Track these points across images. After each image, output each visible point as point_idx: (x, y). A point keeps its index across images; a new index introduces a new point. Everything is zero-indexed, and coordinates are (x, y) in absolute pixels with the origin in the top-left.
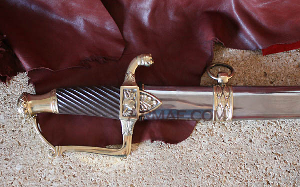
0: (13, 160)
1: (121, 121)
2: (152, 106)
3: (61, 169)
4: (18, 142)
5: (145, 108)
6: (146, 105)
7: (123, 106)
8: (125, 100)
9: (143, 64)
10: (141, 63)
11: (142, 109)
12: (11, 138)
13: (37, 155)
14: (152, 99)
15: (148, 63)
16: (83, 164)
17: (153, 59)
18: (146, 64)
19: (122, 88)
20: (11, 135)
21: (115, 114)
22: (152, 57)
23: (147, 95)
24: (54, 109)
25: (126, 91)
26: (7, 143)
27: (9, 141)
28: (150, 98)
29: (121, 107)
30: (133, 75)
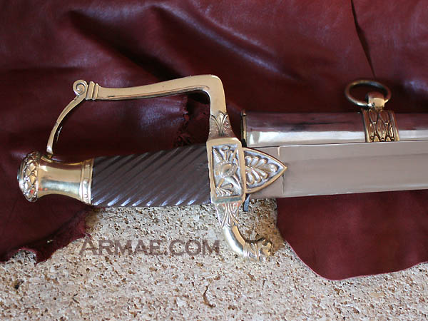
0: (243, 307)
3: (338, 314)
4: (249, 274)
12: (234, 269)
13: (289, 295)
16: (377, 302)
20: (234, 262)
26: (228, 279)
27: (230, 275)
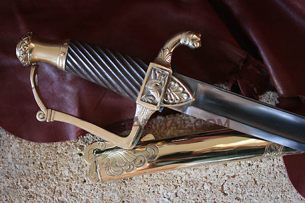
1: (138, 106)
2: (181, 99)
5: (172, 100)
6: (174, 96)
7: (145, 88)
8: (149, 82)
9: (187, 43)
10: (185, 41)
11: (167, 99)
14: (184, 92)
15: (193, 44)
17: (202, 42)
18: (191, 44)
19: (152, 65)
21: (132, 94)
22: (201, 38)
23: (178, 83)
24: (61, 64)
25: (155, 70)
28: (181, 89)
29: (142, 88)
30: (170, 53)
